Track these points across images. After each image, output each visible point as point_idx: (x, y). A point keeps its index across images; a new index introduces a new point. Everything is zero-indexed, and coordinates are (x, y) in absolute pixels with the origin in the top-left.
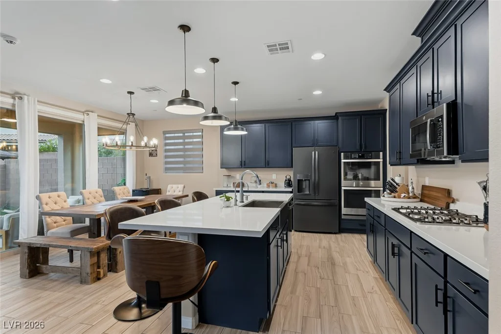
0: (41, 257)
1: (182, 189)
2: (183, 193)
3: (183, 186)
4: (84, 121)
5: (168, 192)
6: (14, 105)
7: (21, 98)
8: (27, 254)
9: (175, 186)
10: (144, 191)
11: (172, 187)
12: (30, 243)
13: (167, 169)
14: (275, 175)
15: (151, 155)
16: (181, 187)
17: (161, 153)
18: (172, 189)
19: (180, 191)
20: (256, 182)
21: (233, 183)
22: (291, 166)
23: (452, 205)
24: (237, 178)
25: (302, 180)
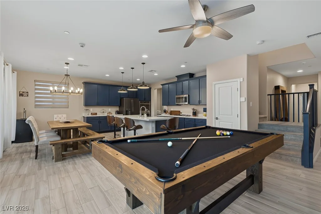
9: (60, 116)
13: (36, 106)
14: (110, 109)
15: (21, 95)
16: (65, 116)
19: (65, 118)
20: (103, 112)
21: (92, 113)
22: (120, 105)
23: (181, 114)
24: (91, 111)
25: (128, 111)
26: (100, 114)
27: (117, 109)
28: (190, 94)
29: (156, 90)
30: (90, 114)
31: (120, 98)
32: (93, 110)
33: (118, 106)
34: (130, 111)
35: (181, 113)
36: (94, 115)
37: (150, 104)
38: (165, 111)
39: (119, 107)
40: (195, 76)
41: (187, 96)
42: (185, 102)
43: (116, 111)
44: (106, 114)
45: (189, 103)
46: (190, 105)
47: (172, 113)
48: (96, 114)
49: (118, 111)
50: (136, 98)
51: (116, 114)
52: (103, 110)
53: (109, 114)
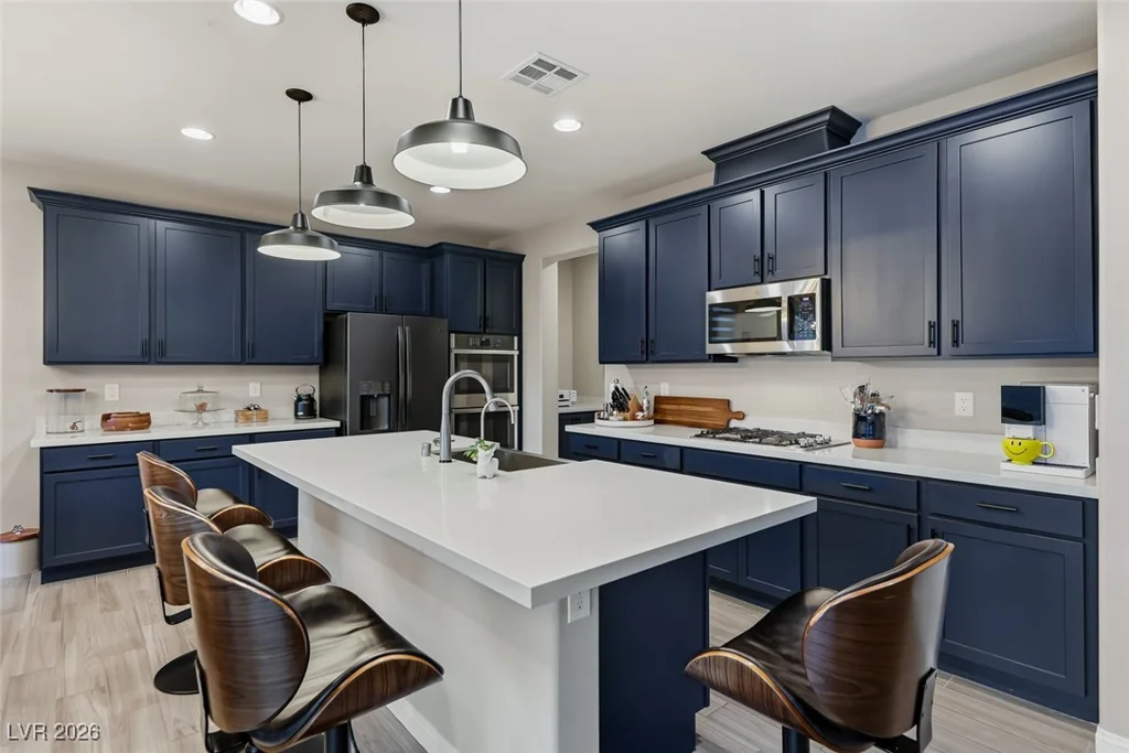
14: (258, 384)
20: (202, 408)
21: (106, 417)
22: (321, 360)
23: (734, 424)
24: (107, 398)
25: (372, 396)
28: (834, 276)
29: (555, 266)
30: (93, 421)
31: (326, 315)
32: (117, 390)
33: (316, 367)
34: (384, 402)
35: (741, 416)
36: (122, 428)
37: (516, 353)
38: (620, 401)
39: (321, 373)
40: (864, 135)
41: (811, 286)
42: (791, 337)
43: (299, 399)
44: (229, 415)
45: (827, 344)
46: (834, 359)
47: (664, 412)
48: (143, 421)
49: (309, 395)
50: (432, 315)
51: (296, 415)
52: (199, 391)
53: (248, 419)
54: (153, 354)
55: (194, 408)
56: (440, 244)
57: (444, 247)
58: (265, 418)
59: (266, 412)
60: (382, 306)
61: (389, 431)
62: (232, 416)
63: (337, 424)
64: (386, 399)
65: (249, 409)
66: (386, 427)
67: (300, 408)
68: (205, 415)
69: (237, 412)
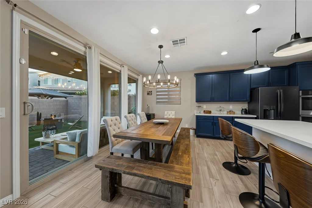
0: (117, 177)
1: (174, 114)
2: (175, 117)
3: (174, 112)
4: (121, 71)
5: (165, 116)
6: (85, 53)
7: (90, 48)
8: (109, 179)
9: (169, 112)
10: (148, 115)
11: (168, 113)
12: (113, 169)
13: (157, 102)
14: (232, 106)
15: (148, 94)
16: (173, 112)
17: (154, 93)
18: (168, 114)
19: (173, 115)
20: (221, 110)
21: (204, 111)
22: (249, 100)
24: (204, 108)
25: (268, 110)
26: (216, 112)
27: (245, 106)
30: (202, 112)
31: (251, 89)
32: (206, 106)
33: (247, 102)
36: (207, 113)
39: (249, 103)
43: (243, 110)
44: (226, 112)
48: (210, 112)
49: (246, 109)
50: (289, 85)
51: (242, 113)
52: (220, 107)
53: (230, 113)
54: (212, 100)
55: (219, 110)
56: (295, 63)
57: (297, 63)
58: (234, 113)
59: (234, 112)
60: (269, 85)
61: (274, 119)
62: (226, 113)
63: (256, 116)
64: (273, 111)
65: (230, 111)
66: (273, 118)
67: (243, 112)
68: (221, 112)
69: (227, 112)
